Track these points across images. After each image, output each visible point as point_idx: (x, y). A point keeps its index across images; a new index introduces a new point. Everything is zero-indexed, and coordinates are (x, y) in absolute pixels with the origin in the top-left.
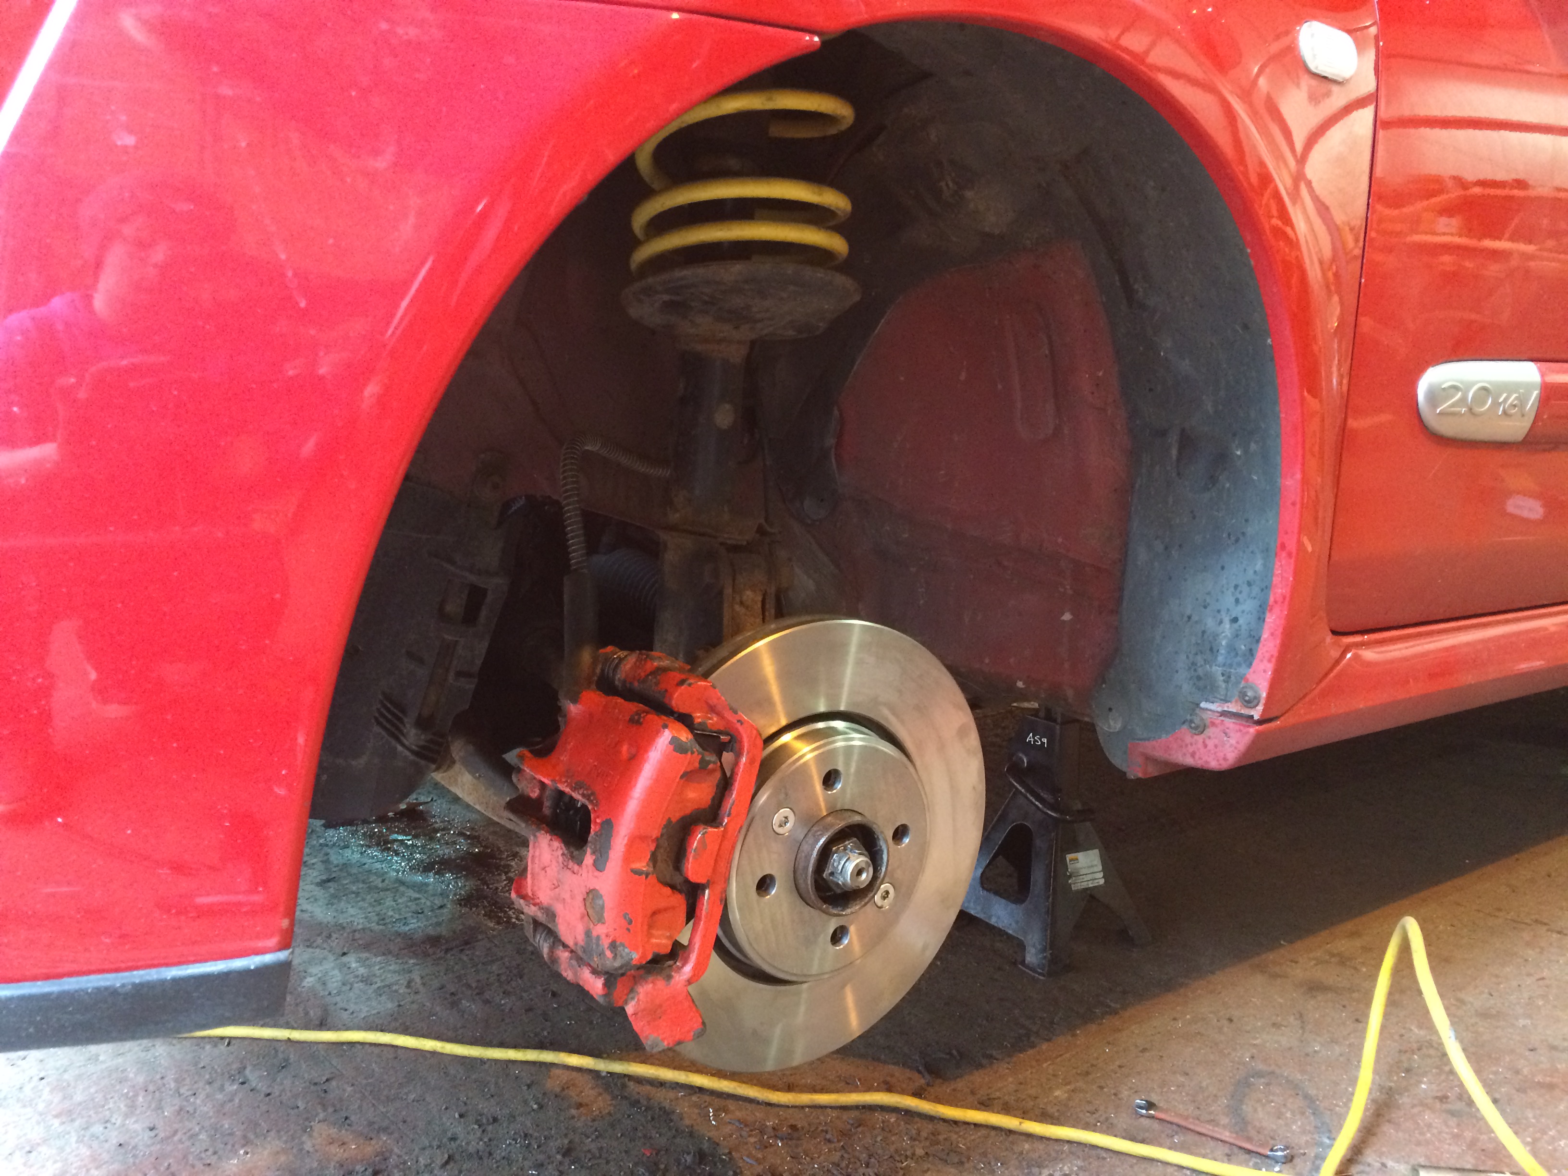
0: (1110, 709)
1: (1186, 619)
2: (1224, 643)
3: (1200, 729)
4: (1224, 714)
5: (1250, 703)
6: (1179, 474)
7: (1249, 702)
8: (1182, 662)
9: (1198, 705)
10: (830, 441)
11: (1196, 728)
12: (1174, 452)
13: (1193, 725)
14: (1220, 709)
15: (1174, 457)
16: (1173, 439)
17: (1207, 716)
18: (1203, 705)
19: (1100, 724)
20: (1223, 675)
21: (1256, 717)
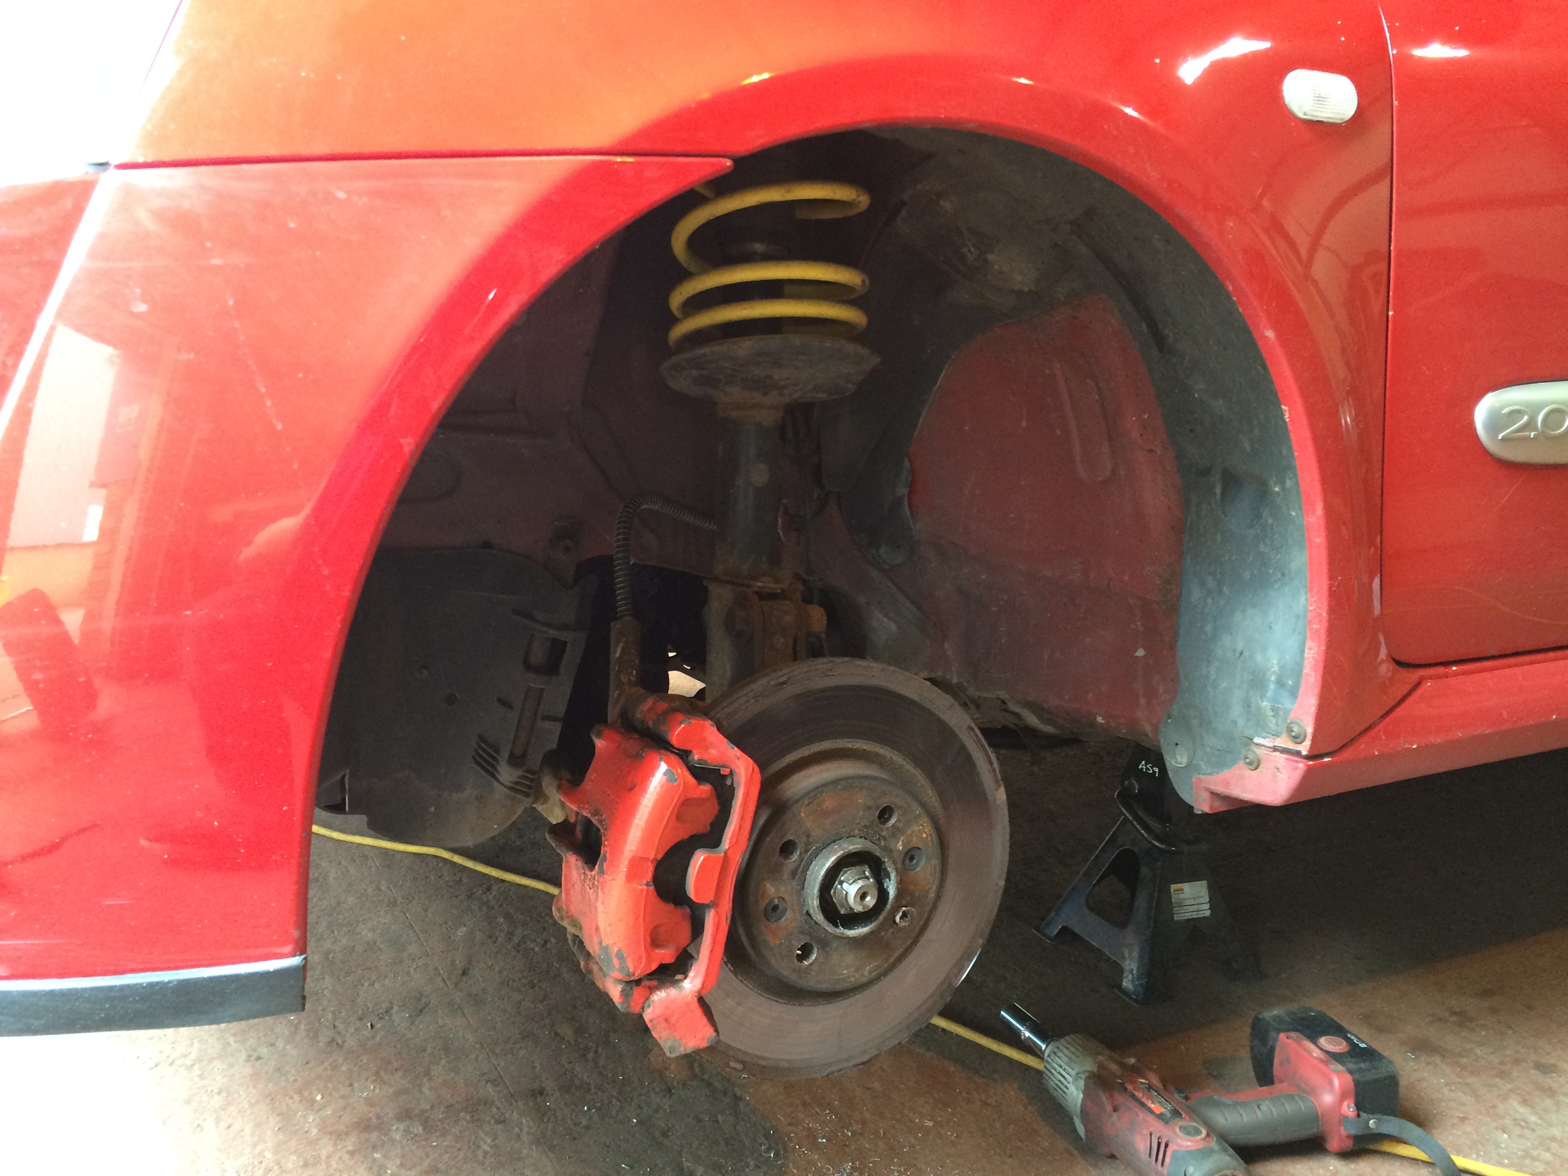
0: (1177, 744)
1: (1237, 654)
2: (1273, 678)
3: (1255, 764)
4: (1275, 749)
5: (1298, 739)
6: (1224, 512)
7: (1295, 737)
8: (1237, 695)
9: (1251, 739)
10: (902, 491)
11: (1250, 764)
12: (1218, 490)
13: (1248, 761)
14: (1271, 745)
15: (1218, 496)
16: (1216, 478)
17: (1260, 751)
18: (1257, 740)
19: (1169, 759)
20: (1272, 710)
21: (1304, 753)
